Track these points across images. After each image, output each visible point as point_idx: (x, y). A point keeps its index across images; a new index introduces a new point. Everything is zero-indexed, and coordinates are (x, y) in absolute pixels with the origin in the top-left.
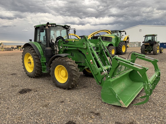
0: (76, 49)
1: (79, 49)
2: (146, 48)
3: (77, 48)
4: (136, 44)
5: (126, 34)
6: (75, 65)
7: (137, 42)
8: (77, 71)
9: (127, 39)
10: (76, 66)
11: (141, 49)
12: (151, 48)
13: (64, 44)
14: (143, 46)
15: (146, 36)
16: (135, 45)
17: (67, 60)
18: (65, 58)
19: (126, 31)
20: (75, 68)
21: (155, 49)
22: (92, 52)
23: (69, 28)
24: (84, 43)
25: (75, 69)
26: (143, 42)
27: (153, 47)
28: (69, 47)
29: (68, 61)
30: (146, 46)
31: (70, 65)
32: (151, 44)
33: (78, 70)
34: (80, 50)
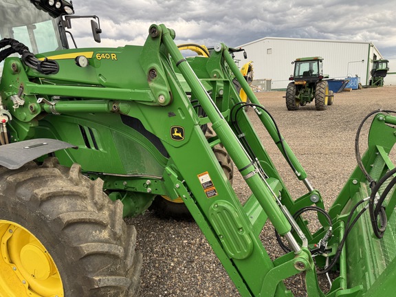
0: (103, 106)
1: (123, 108)
2: (297, 94)
3: (112, 101)
4: (262, 85)
5: (246, 57)
6: (104, 216)
7: (262, 80)
8: (119, 251)
9: (249, 71)
10: (113, 214)
11: (287, 97)
12: (311, 92)
13: (33, 79)
14: (292, 88)
15: (298, 62)
16: (260, 87)
17: (41, 192)
18: (30, 174)
19: (247, 48)
20: (105, 234)
21: (321, 95)
22: (205, 120)
23: (68, 10)
24: (152, 71)
25: (105, 248)
26: (290, 79)
27: (315, 89)
28: (64, 99)
29: (52, 197)
30: (299, 87)
31: (71, 224)
32: (311, 81)
33: (129, 235)
34: (131, 114)
